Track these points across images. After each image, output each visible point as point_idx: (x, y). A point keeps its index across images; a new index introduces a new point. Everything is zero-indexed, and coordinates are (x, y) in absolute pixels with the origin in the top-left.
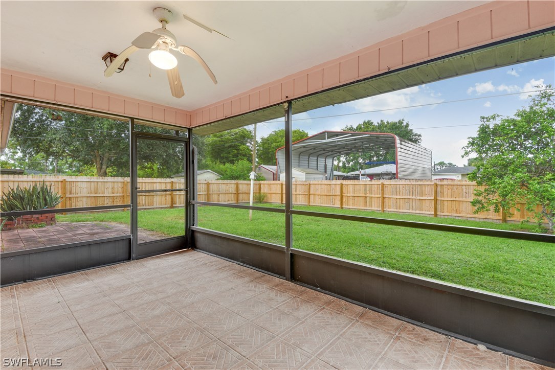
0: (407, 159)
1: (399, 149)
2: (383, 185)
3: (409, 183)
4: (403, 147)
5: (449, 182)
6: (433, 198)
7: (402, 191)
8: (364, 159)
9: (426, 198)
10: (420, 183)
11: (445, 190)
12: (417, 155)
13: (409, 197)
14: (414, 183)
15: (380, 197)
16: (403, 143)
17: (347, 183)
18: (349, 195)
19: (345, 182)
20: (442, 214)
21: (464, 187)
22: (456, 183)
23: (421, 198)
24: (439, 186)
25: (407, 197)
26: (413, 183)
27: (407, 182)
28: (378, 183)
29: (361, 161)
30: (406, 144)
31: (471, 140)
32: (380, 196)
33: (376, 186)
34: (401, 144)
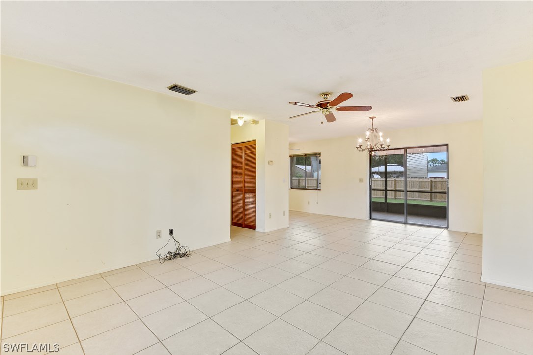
2: (395, 181)
3: (414, 180)
5: (441, 180)
6: (429, 190)
10: (421, 180)
11: (437, 185)
12: (417, 160)
24: (433, 183)
26: (416, 180)
28: (392, 180)
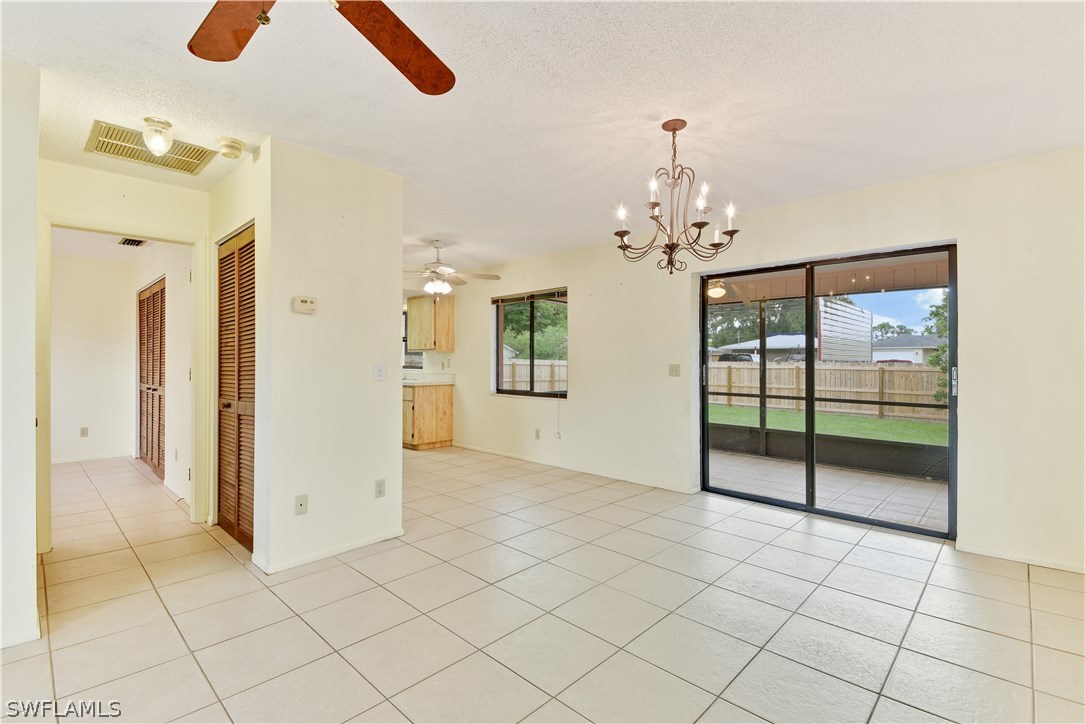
0: (834, 328)
1: (823, 315)
2: (799, 369)
3: (840, 368)
4: (829, 310)
5: (903, 367)
6: (877, 390)
7: (828, 378)
8: (743, 322)
9: (867, 390)
10: (857, 367)
11: (897, 379)
12: (848, 320)
13: (840, 389)
14: (848, 367)
15: (793, 389)
16: (829, 304)
17: (738, 366)
18: (741, 385)
19: (734, 364)
20: (891, 414)
21: (924, 374)
22: (913, 368)
23: (860, 390)
24: (887, 374)
25: (837, 389)
26: (846, 368)
27: (838, 366)
28: (791, 367)
29: (737, 324)
30: (834, 306)
31: (934, 309)
32: (794, 386)
33: (787, 372)
34: (826, 306)
